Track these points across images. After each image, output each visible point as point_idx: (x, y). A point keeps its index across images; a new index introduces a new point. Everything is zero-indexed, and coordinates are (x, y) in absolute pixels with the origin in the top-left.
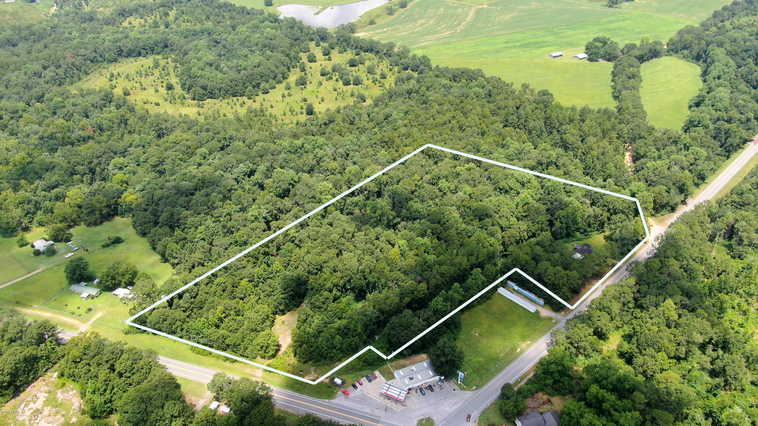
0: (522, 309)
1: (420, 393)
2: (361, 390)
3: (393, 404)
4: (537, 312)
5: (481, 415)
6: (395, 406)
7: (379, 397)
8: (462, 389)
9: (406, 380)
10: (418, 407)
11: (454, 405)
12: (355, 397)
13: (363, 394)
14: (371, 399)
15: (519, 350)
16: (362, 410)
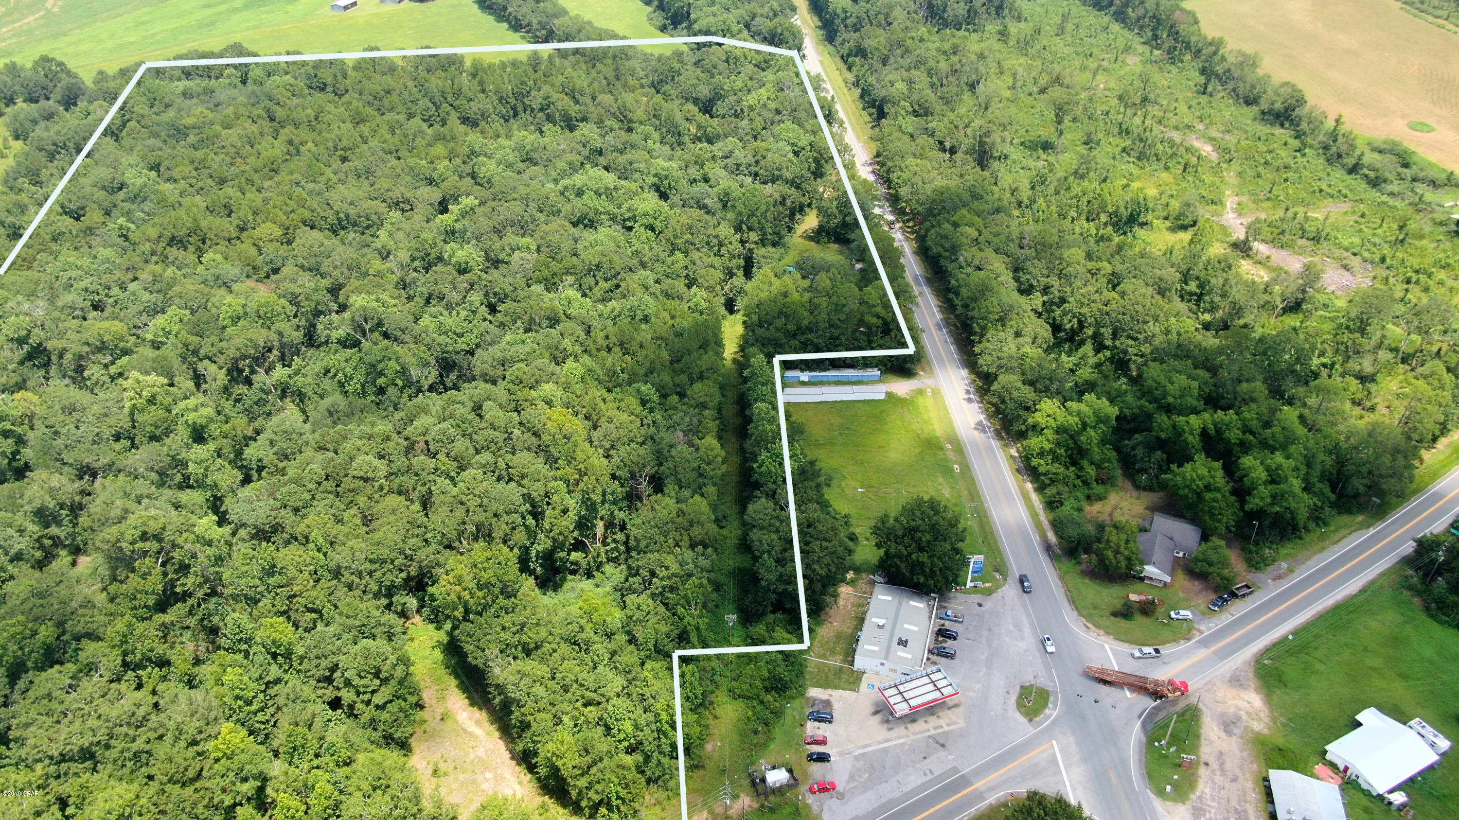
0: (860, 405)
1: (944, 659)
2: (841, 754)
3: (933, 721)
4: (889, 395)
5: (1077, 609)
6: (942, 722)
7: (893, 734)
8: (989, 592)
9: (900, 653)
10: (978, 686)
11: (1018, 627)
12: (852, 778)
13: (857, 758)
14: (885, 751)
15: (956, 466)
16: (906, 789)
